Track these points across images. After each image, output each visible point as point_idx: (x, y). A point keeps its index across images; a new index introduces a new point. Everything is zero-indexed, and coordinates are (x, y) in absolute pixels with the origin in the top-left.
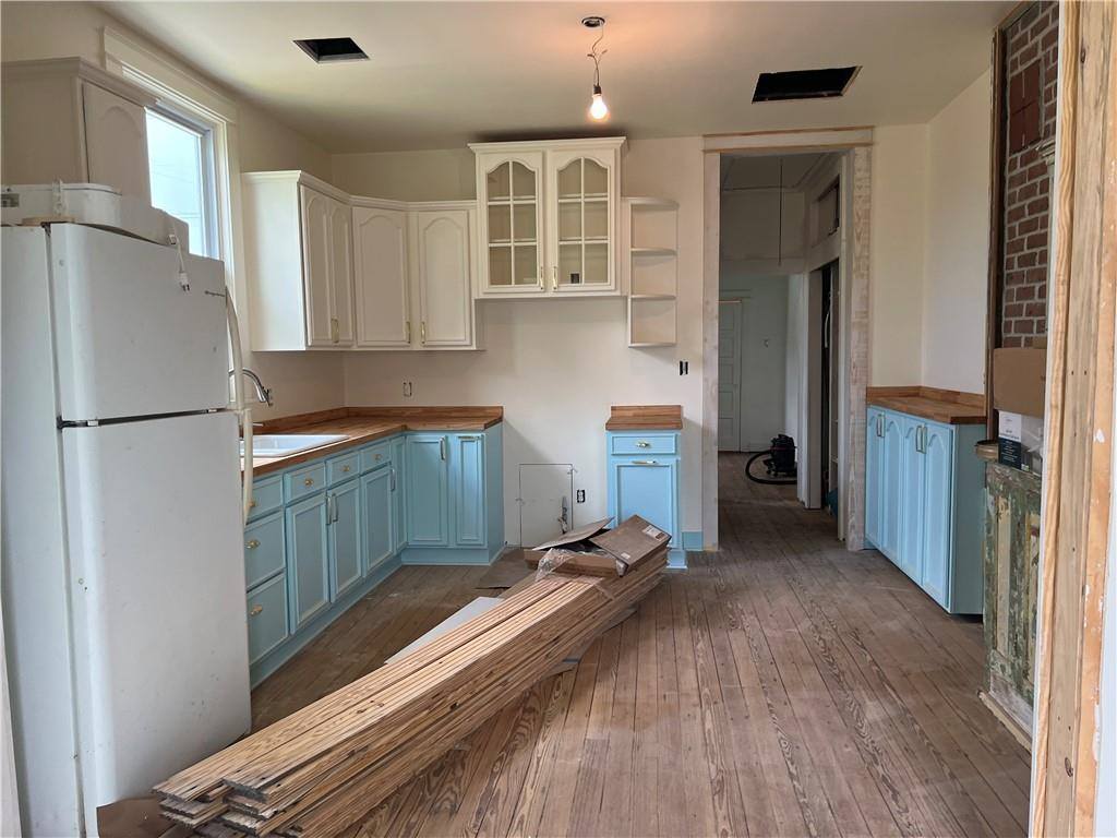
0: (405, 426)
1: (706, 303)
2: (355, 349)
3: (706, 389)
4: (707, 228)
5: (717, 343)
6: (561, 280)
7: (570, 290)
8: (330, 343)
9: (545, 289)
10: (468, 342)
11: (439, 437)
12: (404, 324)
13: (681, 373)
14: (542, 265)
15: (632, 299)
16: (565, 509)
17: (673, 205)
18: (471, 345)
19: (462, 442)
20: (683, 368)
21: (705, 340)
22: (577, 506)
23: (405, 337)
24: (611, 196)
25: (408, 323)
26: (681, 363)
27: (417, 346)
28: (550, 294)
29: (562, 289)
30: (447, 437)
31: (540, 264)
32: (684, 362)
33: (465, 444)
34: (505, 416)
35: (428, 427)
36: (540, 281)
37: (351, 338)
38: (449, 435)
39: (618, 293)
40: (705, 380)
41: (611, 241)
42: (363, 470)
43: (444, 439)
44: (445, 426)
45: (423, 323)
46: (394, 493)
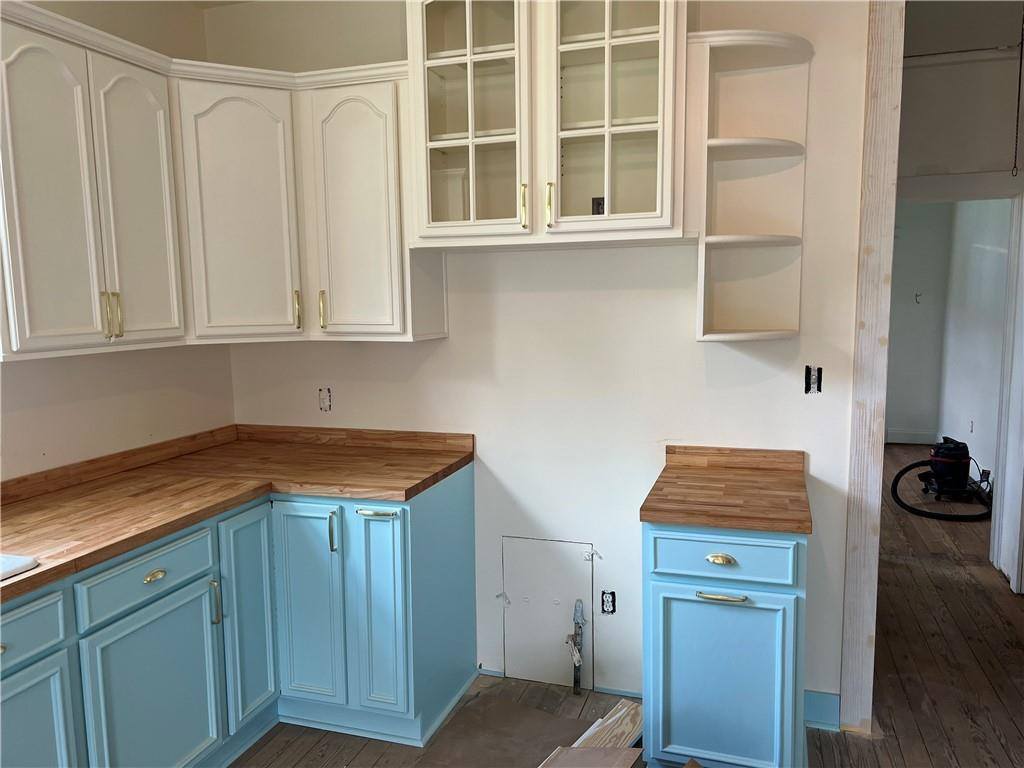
0: (271, 484)
1: (865, 251)
3: (859, 422)
4: (872, 95)
5: (885, 332)
6: (565, 210)
7: (583, 227)
8: (102, 339)
9: (531, 227)
10: (397, 328)
11: (325, 509)
12: (290, 293)
13: (808, 389)
14: (526, 181)
15: (709, 246)
16: (578, 626)
17: (798, 51)
18: (404, 331)
19: (367, 522)
20: (813, 379)
21: (861, 325)
22: (603, 620)
23: (291, 318)
24: (666, 33)
25: (298, 293)
26: (808, 370)
27: (315, 334)
28: (542, 237)
29: (563, 227)
30: (342, 509)
31: (522, 176)
32: (814, 366)
34: (479, 451)
35: (309, 489)
36: (522, 213)
37: (178, 324)
38: (343, 504)
39: (677, 233)
40: (859, 405)
41: (663, 124)
42: (84, 625)
43: (333, 513)
44: (336, 490)
45: (323, 292)
46: (227, 622)
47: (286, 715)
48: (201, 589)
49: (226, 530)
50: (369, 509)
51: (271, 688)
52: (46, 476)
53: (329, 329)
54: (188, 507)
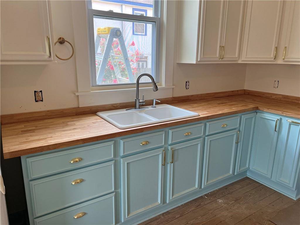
0: (258, 107)
2: (240, 62)
8: (218, 59)
11: (275, 118)
12: (273, 48)
19: (290, 125)
23: (272, 56)
25: (276, 48)
27: (280, 61)
30: (281, 119)
33: (292, 126)
35: (270, 111)
37: (237, 56)
38: (282, 118)
42: (207, 134)
43: (278, 119)
44: (280, 112)
45: (286, 47)
46: (239, 144)
47: (249, 175)
48: (234, 132)
49: (244, 117)
50: (290, 120)
51: (247, 166)
52: (197, 96)
53: (286, 60)
54: (234, 109)
